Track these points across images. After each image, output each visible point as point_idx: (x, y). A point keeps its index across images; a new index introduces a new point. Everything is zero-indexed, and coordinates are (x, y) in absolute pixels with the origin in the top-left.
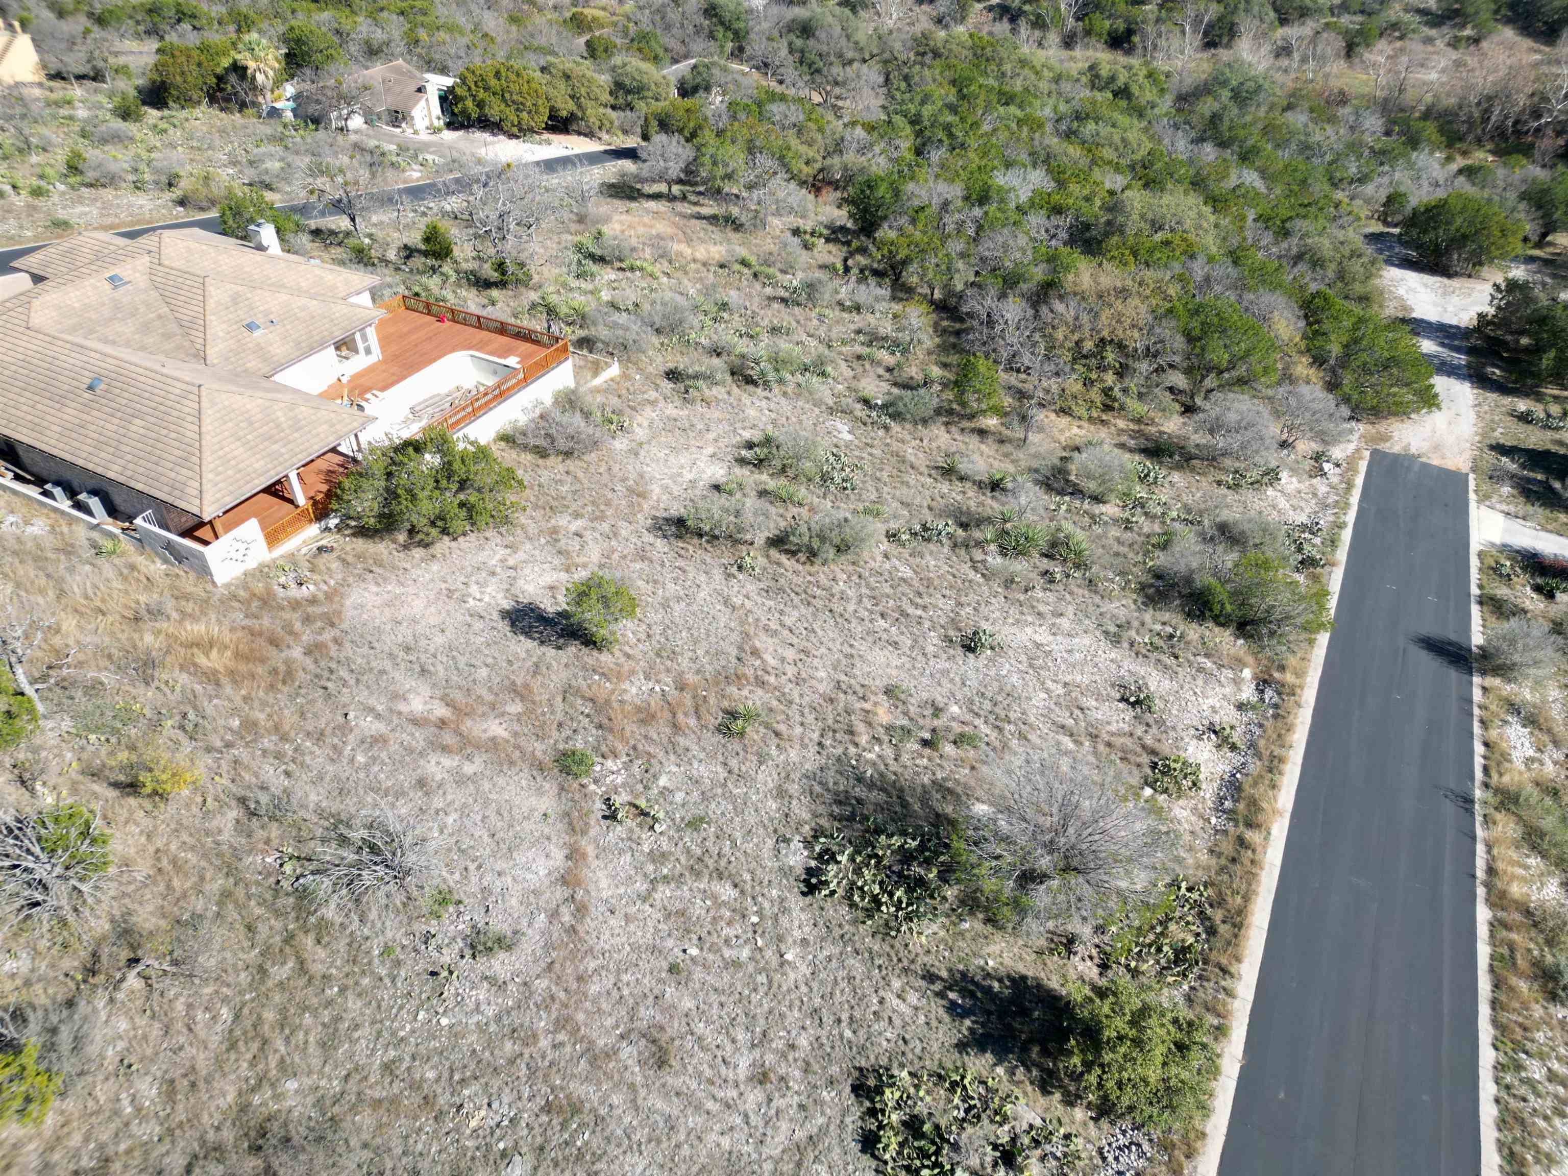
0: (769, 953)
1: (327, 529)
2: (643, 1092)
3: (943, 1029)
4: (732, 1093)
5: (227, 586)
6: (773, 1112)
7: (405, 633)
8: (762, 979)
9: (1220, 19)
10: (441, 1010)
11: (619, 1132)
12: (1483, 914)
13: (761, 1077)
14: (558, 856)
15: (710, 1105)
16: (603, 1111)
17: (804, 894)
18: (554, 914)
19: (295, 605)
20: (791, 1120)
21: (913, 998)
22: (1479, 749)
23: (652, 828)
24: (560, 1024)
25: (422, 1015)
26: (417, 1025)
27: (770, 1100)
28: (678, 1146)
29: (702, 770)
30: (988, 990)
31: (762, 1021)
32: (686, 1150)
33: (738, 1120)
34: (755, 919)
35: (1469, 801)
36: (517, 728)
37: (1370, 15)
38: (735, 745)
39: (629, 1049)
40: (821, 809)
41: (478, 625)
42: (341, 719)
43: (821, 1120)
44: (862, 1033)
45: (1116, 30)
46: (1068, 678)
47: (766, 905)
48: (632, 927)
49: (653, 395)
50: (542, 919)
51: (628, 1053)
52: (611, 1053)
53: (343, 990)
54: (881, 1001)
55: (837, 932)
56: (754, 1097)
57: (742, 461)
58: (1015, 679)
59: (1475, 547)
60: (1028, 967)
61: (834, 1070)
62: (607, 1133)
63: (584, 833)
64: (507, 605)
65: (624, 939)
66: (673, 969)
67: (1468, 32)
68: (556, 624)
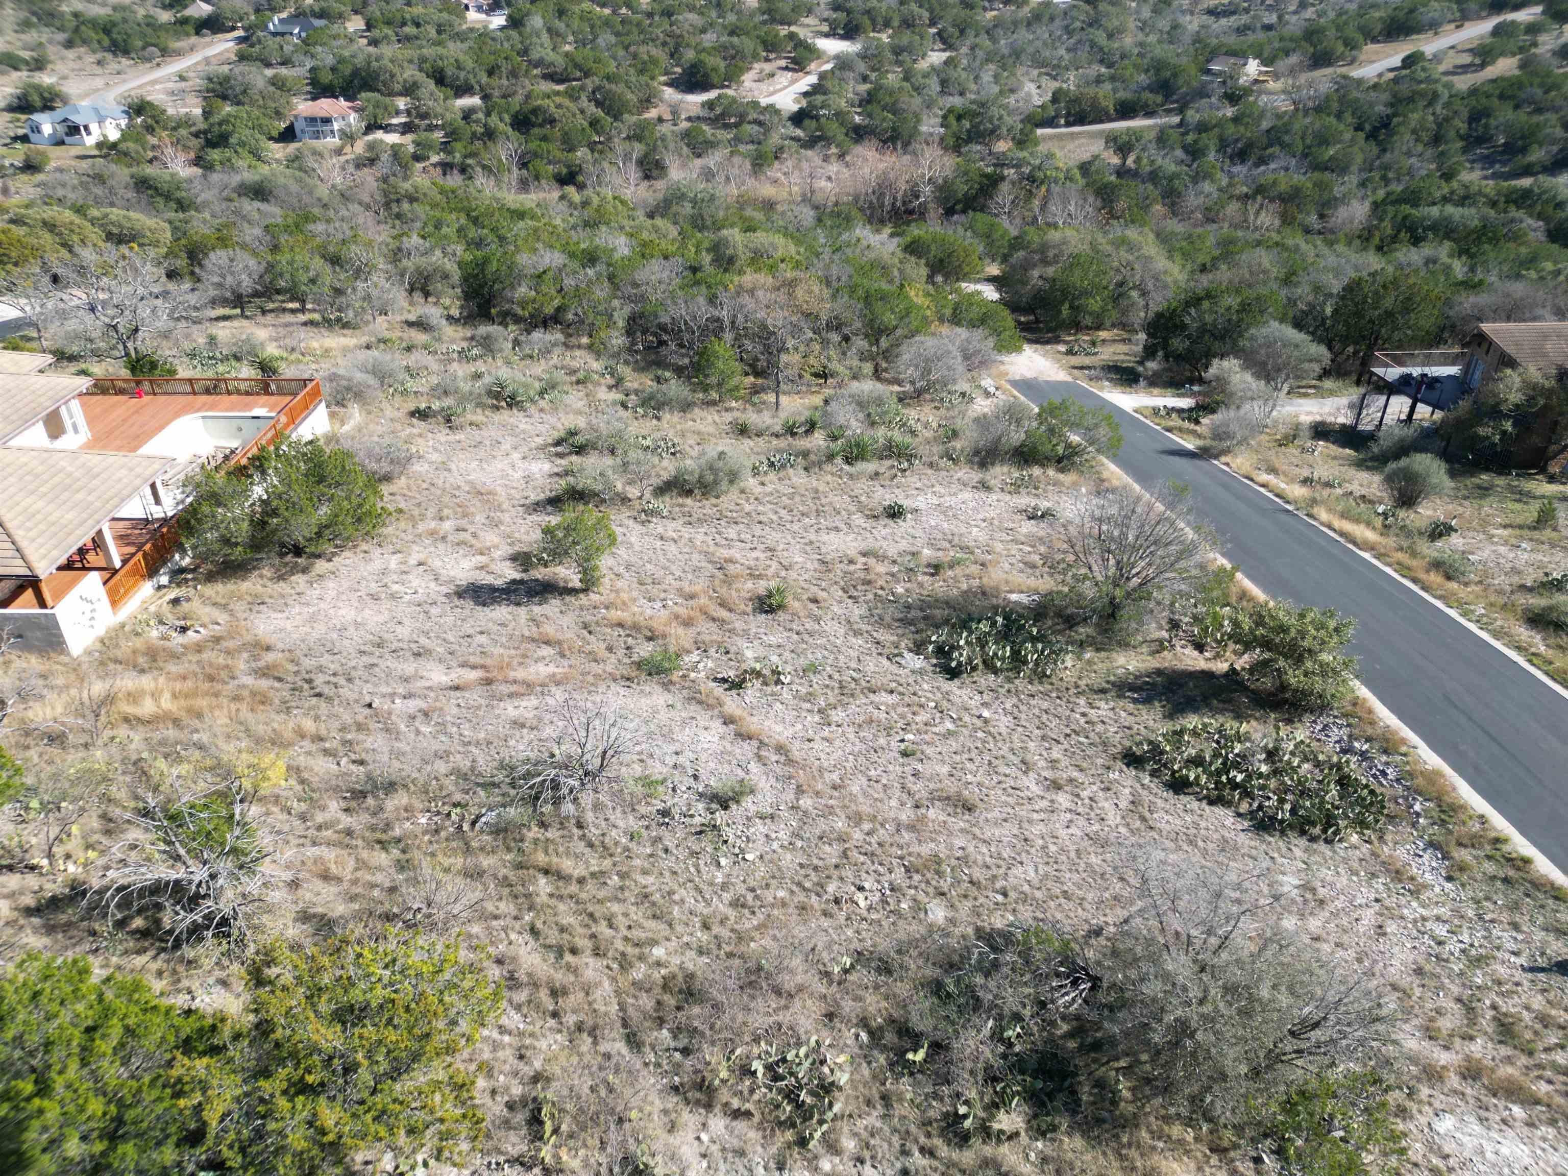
0: (967, 718)
1: (160, 588)
2: (977, 831)
3: (1144, 712)
4: (1044, 804)
5: (88, 652)
6: (1087, 801)
7: (356, 637)
8: (980, 734)
9: (646, 156)
10: (737, 851)
11: (988, 859)
12: (1366, 555)
13: (1056, 786)
14: (717, 725)
15: (1035, 816)
16: (960, 853)
17: (951, 679)
18: (759, 758)
19: (199, 648)
20: (1106, 799)
21: (1102, 704)
22: (1262, 490)
23: (778, 682)
24: (856, 819)
25: (723, 861)
26: (727, 870)
27: (1078, 796)
28: (1044, 848)
29: (773, 640)
30: (1147, 683)
31: (1012, 757)
32: (1053, 848)
33: (1068, 816)
34: (933, 704)
35: (1288, 511)
36: (566, 663)
37: (759, 143)
38: (781, 616)
39: (931, 811)
40: (900, 631)
41: (434, 611)
42: (368, 711)
43: (1127, 791)
44: (1092, 735)
45: (559, 174)
46: (981, 516)
47: (930, 695)
48: (837, 743)
49: (416, 431)
50: (754, 767)
51: (932, 813)
52: (922, 819)
53: (623, 876)
54: (1084, 715)
55: (1003, 691)
56: (1064, 800)
57: (560, 455)
58: (945, 525)
59: (1130, 411)
60: (1153, 663)
61: (1100, 761)
62: (980, 863)
63: (721, 705)
64: (451, 589)
65: (840, 752)
66: (905, 754)
67: (834, 150)
68: (515, 591)
